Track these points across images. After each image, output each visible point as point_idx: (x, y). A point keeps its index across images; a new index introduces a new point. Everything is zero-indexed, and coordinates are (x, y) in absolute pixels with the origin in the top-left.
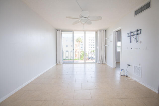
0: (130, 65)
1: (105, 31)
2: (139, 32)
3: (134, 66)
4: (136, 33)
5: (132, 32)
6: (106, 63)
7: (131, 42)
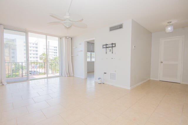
0: (106, 73)
1: (71, 39)
2: (114, 45)
3: (110, 73)
4: (111, 46)
5: (107, 45)
6: (74, 75)
7: (106, 53)
